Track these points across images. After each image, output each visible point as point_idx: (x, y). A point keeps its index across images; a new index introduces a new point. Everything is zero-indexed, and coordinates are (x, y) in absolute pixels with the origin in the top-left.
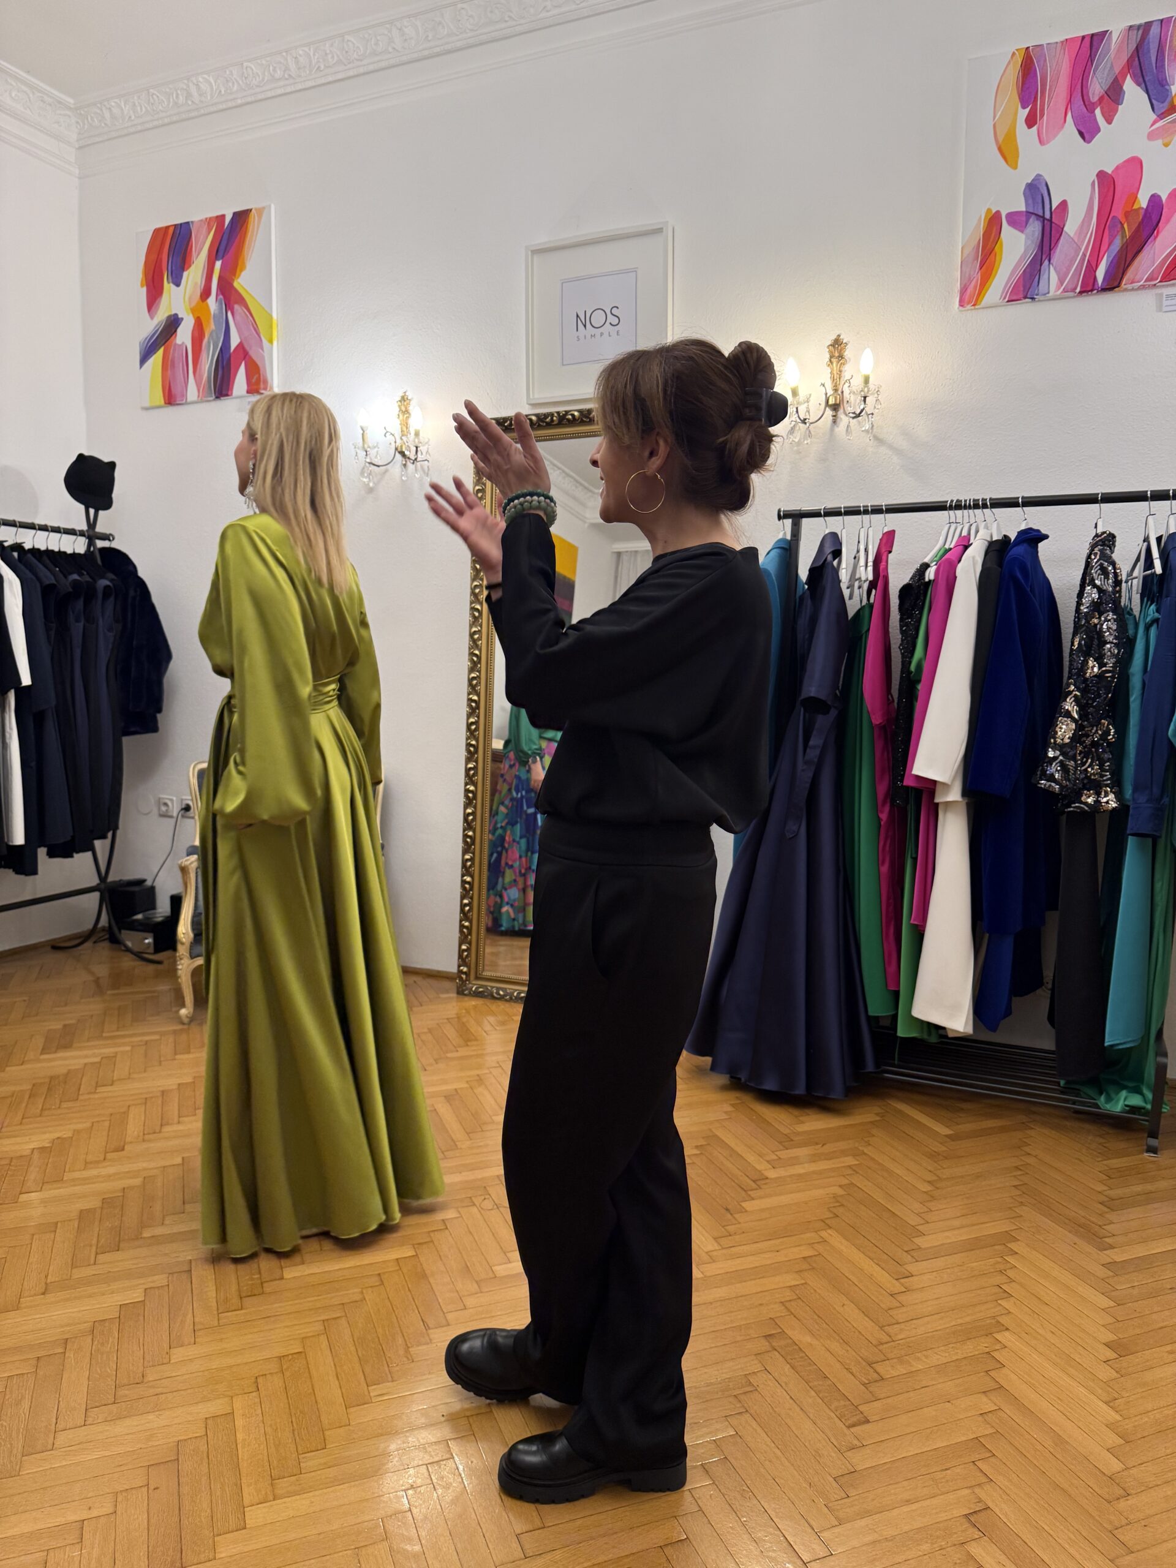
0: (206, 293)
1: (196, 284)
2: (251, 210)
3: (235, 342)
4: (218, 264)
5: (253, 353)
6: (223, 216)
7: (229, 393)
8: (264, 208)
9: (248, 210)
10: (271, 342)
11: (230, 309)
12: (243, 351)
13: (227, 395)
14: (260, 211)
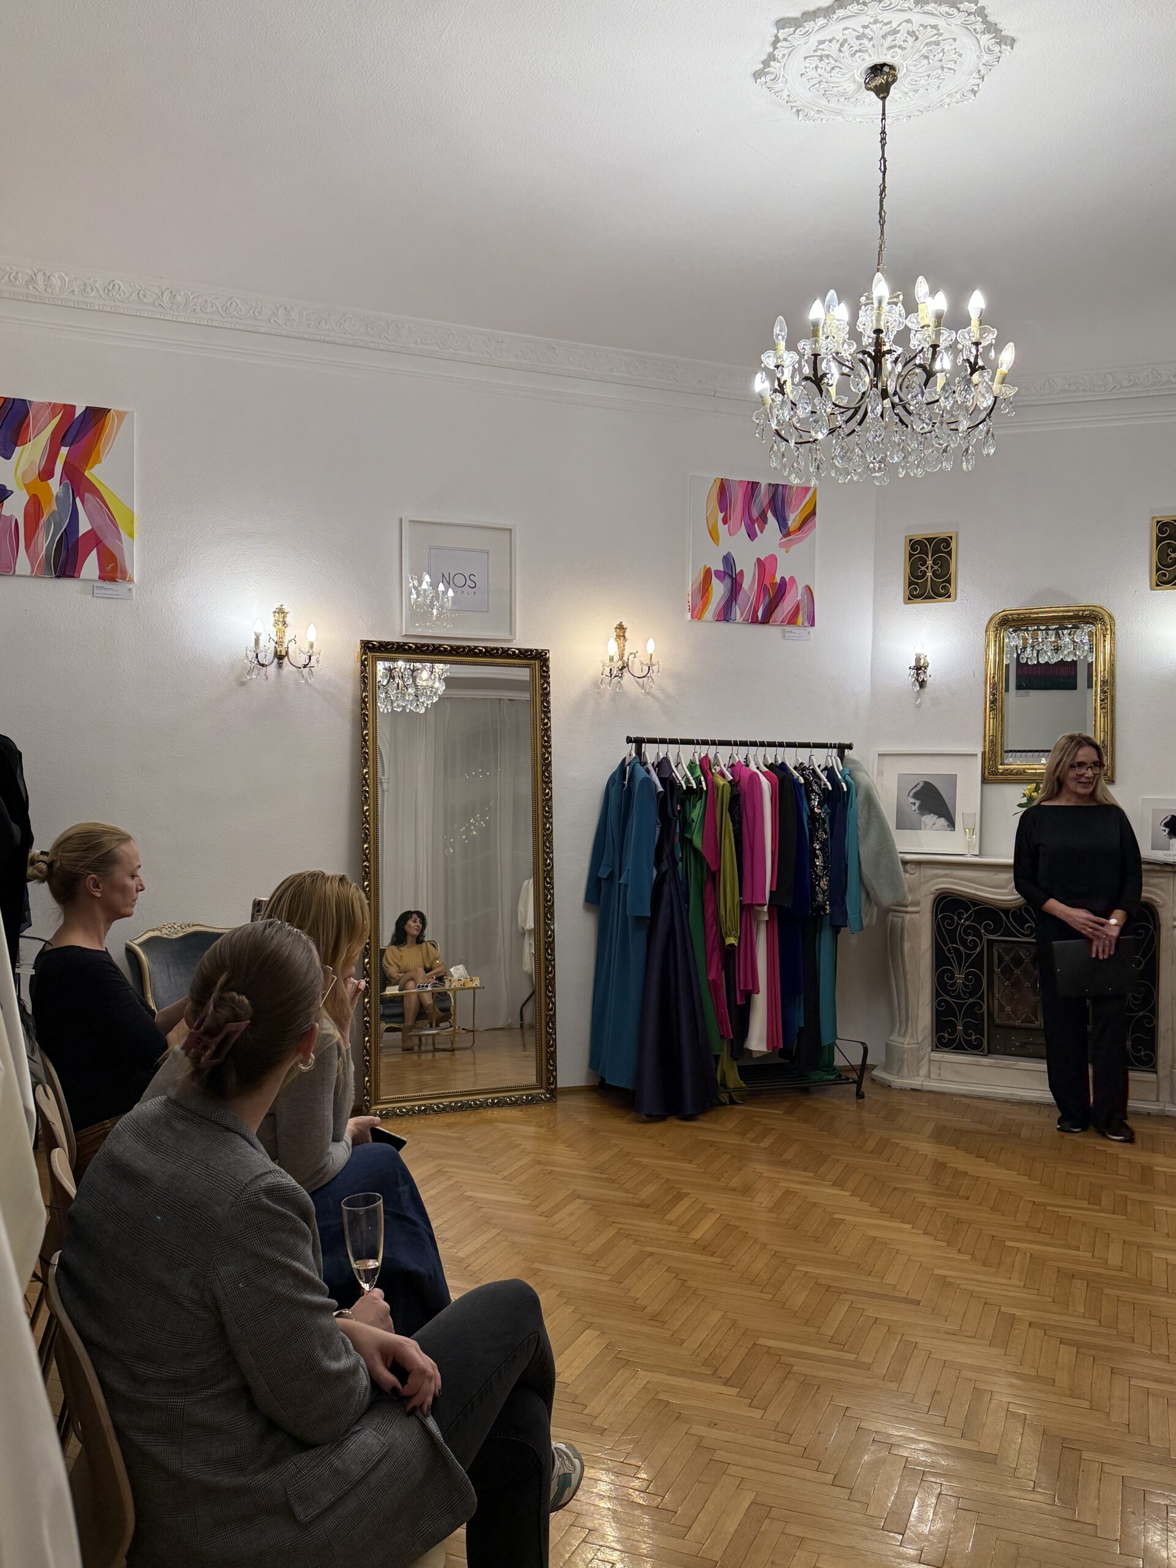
0: (46, 473)
1: (32, 462)
2: (109, 410)
3: (84, 527)
4: (64, 451)
5: (109, 542)
6: (74, 407)
7: (75, 575)
8: (126, 413)
9: (106, 409)
10: (131, 535)
11: (78, 495)
12: (94, 539)
13: (73, 577)
14: (121, 415)
